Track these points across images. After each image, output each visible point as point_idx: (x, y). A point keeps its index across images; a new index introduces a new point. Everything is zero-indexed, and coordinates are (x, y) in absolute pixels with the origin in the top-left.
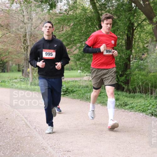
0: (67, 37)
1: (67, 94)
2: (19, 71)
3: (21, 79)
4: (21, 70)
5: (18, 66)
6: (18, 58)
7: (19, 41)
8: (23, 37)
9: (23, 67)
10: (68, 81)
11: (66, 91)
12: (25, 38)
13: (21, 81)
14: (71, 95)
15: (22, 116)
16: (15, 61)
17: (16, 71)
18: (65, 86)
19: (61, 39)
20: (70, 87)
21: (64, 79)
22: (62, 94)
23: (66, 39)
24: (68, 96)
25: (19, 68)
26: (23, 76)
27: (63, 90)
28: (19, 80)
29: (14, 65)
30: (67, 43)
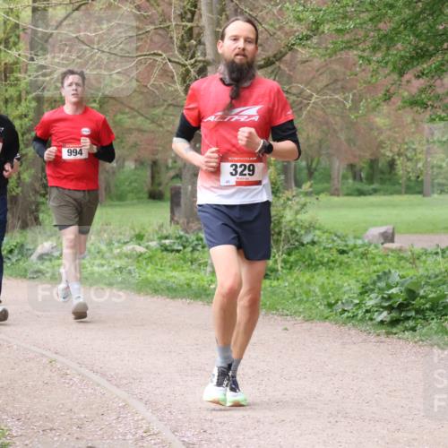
0: (417, 16)
1: (408, 318)
2: (155, 196)
3: (166, 238)
4: (168, 195)
5: (148, 173)
6: (152, 127)
7: (156, 39)
8: (182, 17)
9: (178, 176)
10: (418, 248)
11: (401, 307)
12: (191, 20)
13: (166, 249)
14: (434, 324)
15: (167, 435)
16: (135, 145)
17: (138, 198)
18: (401, 276)
19: (385, 27)
20: (427, 283)
21: (392, 240)
22: (382, 322)
23: (410, 25)
24: (413, 329)
25: (157, 181)
26: (178, 223)
27: (390, 298)
28: (154, 244)
29: (130, 165)
30: (416, 48)
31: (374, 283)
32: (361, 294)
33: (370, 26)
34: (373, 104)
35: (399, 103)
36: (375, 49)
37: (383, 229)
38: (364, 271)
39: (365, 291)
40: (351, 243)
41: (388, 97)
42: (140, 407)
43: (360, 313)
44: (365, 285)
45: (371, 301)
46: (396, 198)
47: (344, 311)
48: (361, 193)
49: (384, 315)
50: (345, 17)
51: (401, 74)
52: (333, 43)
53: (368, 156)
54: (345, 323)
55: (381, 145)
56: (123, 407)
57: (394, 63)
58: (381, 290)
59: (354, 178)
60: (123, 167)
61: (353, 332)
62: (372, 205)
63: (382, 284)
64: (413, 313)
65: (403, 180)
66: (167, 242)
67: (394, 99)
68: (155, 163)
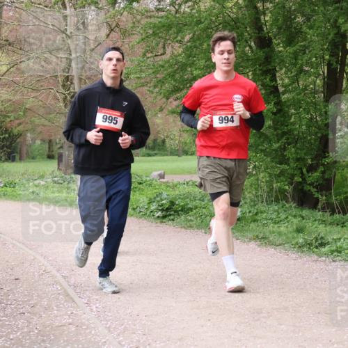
0: (175, 72)
1: (170, 215)
2: (50, 157)
3: (55, 177)
4: (57, 156)
5: (47, 146)
6: (49, 123)
7: (51, 81)
8: (64, 71)
9: (61, 147)
10: (175, 182)
11: (168, 209)
12: (68, 72)
13: (55, 182)
14: (182, 217)
16: (41, 132)
17: (43, 158)
18: (167, 195)
19: (160, 76)
20: (180, 198)
21: (164, 178)
22: (158, 217)
23: (172, 75)
24: (173, 220)
25: (51, 149)
26: (61, 170)
27: (162, 205)
28: (49, 180)
29: (38, 142)
30: (174, 86)
31: (155, 198)
32: (149, 203)
33: (153, 76)
34: (154, 113)
35: (167, 113)
36: (155, 87)
37: (159, 172)
38: (150, 193)
39: (150, 202)
40: (144, 179)
41: (161, 110)
42: (41, 259)
43: (148, 213)
44: (150, 199)
45: (153, 207)
46: (166, 158)
47: (141, 212)
48: (149, 155)
49: (159, 213)
50: (141, 71)
51: (168, 99)
52: (136, 84)
53: (152, 137)
54: (141, 218)
55: (158, 132)
56: (34, 259)
57: (164, 94)
58: (158, 201)
59: (146, 148)
60: (35, 143)
61: (145, 221)
62: (155, 161)
63: (158, 199)
64: (173, 213)
65: (169, 149)
66: (56, 179)
67: (164, 111)
68: (50, 141)
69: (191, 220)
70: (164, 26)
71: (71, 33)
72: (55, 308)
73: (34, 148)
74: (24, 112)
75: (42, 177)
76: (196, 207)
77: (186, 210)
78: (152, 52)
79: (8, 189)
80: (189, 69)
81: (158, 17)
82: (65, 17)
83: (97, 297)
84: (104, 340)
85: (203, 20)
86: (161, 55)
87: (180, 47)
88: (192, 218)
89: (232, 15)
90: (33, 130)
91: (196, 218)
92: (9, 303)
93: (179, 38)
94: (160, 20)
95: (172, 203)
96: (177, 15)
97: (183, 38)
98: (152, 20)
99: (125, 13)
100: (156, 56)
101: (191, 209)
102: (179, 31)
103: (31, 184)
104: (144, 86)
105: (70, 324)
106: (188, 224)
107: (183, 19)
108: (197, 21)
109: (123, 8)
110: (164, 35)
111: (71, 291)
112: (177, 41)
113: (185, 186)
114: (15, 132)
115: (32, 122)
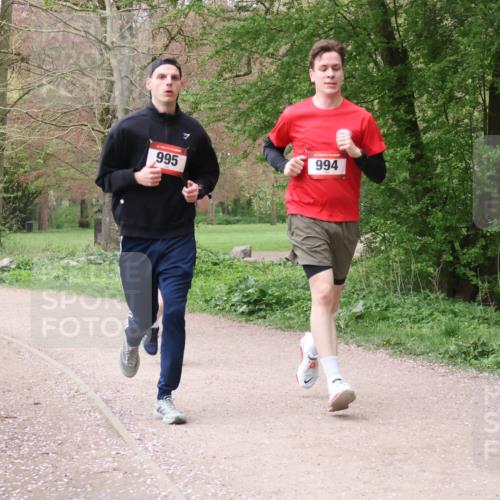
0: (265, 100)
1: (260, 310)
2: (84, 225)
3: (92, 255)
4: (93, 224)
5: (79, 209)
6: (82, 176)
7: (84, 113)
8: (101, 98)
9: (100, 211)
10: (267, 261)
11: (256, 302)
12: (108, 101)
13: (90, 262)
14: (278, 313)
16: (69, 189)
17: (72, 227)
18: (256, 280)
19: (243, 106)
20: (274, 285)
21: (250, 256)
22: (243, 312)
23: (261, 105)
24: (264, 317)
25: (85, 214)
26: (99, 244)
27: (248, 296)
28: (83, 259)
29: (66, 203)
30: (264, 121)
31: (237, 286)
32: (229, 293)
33: (232, 106)
34: (235, 160)
35: (254, 160)
36: (236, 122)
37: (243, 248)
38: (230, 277)
39: (231, 291)
40: (221, 257)
41: (246, 156)
42: (72, 374)
43: (228, 307)
44: (231, 287)
45: (235, 298)
46: (252, 226)
47: (217, 305)
48: (228, 223)
49: (244, 308)
50: (215, 99)
51: (255, 140)
52: (208, 117)
53: (233, 196)
54: (216, 314)
55: (241, 189)
56: (60, 375)
57: (250, 132)
58: (241, 290)
59: (224, 212)
60: (61, 204)
61: (223, 320)
62: (236, 231)
63: (243, 286)
64: (264, 306)
65: (257, 214)
66: (92, 257)
67: (250, 157)
68: (83, 202)
69: (290, 318)
70: (248, 33)
71: (112, 43)
72: (93, 446)
73: (60, 211)
74: (45, 160)
75: (72, 254)
76: (298, 299)
77: (282, 303)
78: (231, 71)
79: (23, 272)
80: (286, 96)
81: (239, 20)
82: (103, 20)
83: (154, 430)
84: (164, 494)
85: (305, 24)
86: (244, 75)
87: (272, 63)
88: (292, 315)
89: (348, 16)
90: (58, 186)
91: (299, 315)
92: (26, 438)
93: (271, 50)
94: (242, 23)
95: (263, 293)
96: (268, 17)
97: (277, 50)
98: (231, 24)
99: (192, 14)
100: (237, 76)
101: (290, 302)
102: (271, 40)
103: (56, 265)
104: (219, 120)
105: (115, 470)
106: (287, 324)
107: (277, 22)
108: (298, 25)
109: (188, 6)
110: (248, 46)
111: (115, 421)
112: (268, 55)
113: (282, 268)
114: (32, 188)
115: (56, 174)
